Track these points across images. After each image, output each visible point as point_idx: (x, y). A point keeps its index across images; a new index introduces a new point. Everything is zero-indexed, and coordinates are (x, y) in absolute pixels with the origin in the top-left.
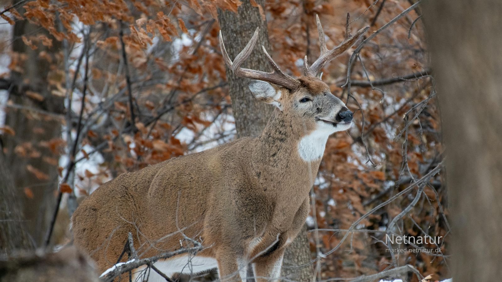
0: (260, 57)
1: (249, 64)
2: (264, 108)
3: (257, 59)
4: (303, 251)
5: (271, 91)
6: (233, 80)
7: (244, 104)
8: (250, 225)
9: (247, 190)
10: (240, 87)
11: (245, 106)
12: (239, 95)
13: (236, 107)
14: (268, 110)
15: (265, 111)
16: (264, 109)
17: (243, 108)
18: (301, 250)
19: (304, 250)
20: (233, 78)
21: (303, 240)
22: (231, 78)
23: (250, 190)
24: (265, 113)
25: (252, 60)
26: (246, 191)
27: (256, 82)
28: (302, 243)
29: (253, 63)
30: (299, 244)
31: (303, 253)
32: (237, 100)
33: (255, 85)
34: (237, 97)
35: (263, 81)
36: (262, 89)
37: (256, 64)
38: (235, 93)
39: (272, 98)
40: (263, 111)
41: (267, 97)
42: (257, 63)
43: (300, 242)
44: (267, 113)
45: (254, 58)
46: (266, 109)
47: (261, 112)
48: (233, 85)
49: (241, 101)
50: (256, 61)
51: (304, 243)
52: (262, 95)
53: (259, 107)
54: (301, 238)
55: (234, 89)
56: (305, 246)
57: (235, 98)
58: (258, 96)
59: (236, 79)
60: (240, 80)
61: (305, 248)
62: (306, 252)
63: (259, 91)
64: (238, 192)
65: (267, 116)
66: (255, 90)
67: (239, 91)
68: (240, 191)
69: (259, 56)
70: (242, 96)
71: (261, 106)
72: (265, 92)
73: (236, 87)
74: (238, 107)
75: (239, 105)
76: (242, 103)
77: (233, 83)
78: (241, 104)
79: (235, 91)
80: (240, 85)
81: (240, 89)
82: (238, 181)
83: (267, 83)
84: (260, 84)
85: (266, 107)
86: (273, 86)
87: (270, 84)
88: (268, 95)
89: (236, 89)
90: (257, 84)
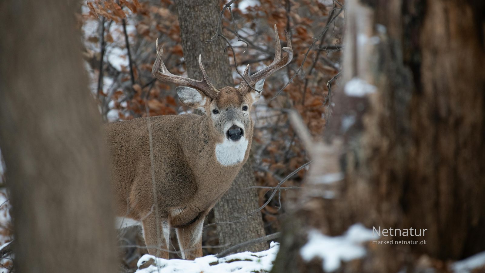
0: (212, 29)
1: (201, 35)
2: (216, 75)
3: (208, 31)
4: (251, 205)
5: (198, 97)
6: (187, 50)
7: (197, 72)
8: (176, 197)
9: (179, 165)
10: (193, 56)
11: (198, 74)
12: (193, 64)
13: (191, 74)
14: (219, 78)
15: (216, 78)
16: (215, 77)
17: (196, 76)
18: (250, 204)
19: (253, 204)
20: (188, 48)
21: (252, 195)
22: (185, 48)
23: (182, 167)
24: (216, 80)
25: (204, 32)
26: (177, 166)
27: (184, 89)
28: (250, 198)
29: (205, 35)
30: (248, 199)
31: (252, 207)
32: (191, 69)
33: (183, 92)
34: (191, 66)
35: (191, 88)
36: (190, 95)
37: (207, 36)
38: (189, 62)
39: (199, 103)
40: (215, 79)
41: (195, 103)
42: (209, 35)
43: (249, 197)
44: (218, 80)
45: (206, 31)
46: (217, 77)
47: (213, 80)
48: (188, 54)
49: (195, 69)
50: (208, 33)
51: (253, 198)
52: (190, 101)
53: (211, 74)
54: (249, 193)
55: (188, 58)
56: (254, 201)
57: (190, 66)
58: (186, 102)
59: (190, 50)
60: (194, 50)
61: (254, 203)
62: (254, 206)
63: (187, 97)
64: (169, 166)
65: (218, 83)
66: (183, 96)
67: (193, 60)
68: (172, 165)
69: (210, 28)
70: (195, 65)
71: (213, 74)
72: (192, 98)
73: (190, 57)
74: (192, 75)
75: (193, 73)
76: (196, 71)
77: (187, 53)
78: (194, 72)
79: (189, 60)
80: (193, 55)
81: (193, 58)
82: (172, 155)
83: (194, 90)
84: (188, 90)
85: (217, 74)
86: (200, 92)
87: (197, 91)
88: (195, 101)
89: (190, 59)
90: (185, 90)
